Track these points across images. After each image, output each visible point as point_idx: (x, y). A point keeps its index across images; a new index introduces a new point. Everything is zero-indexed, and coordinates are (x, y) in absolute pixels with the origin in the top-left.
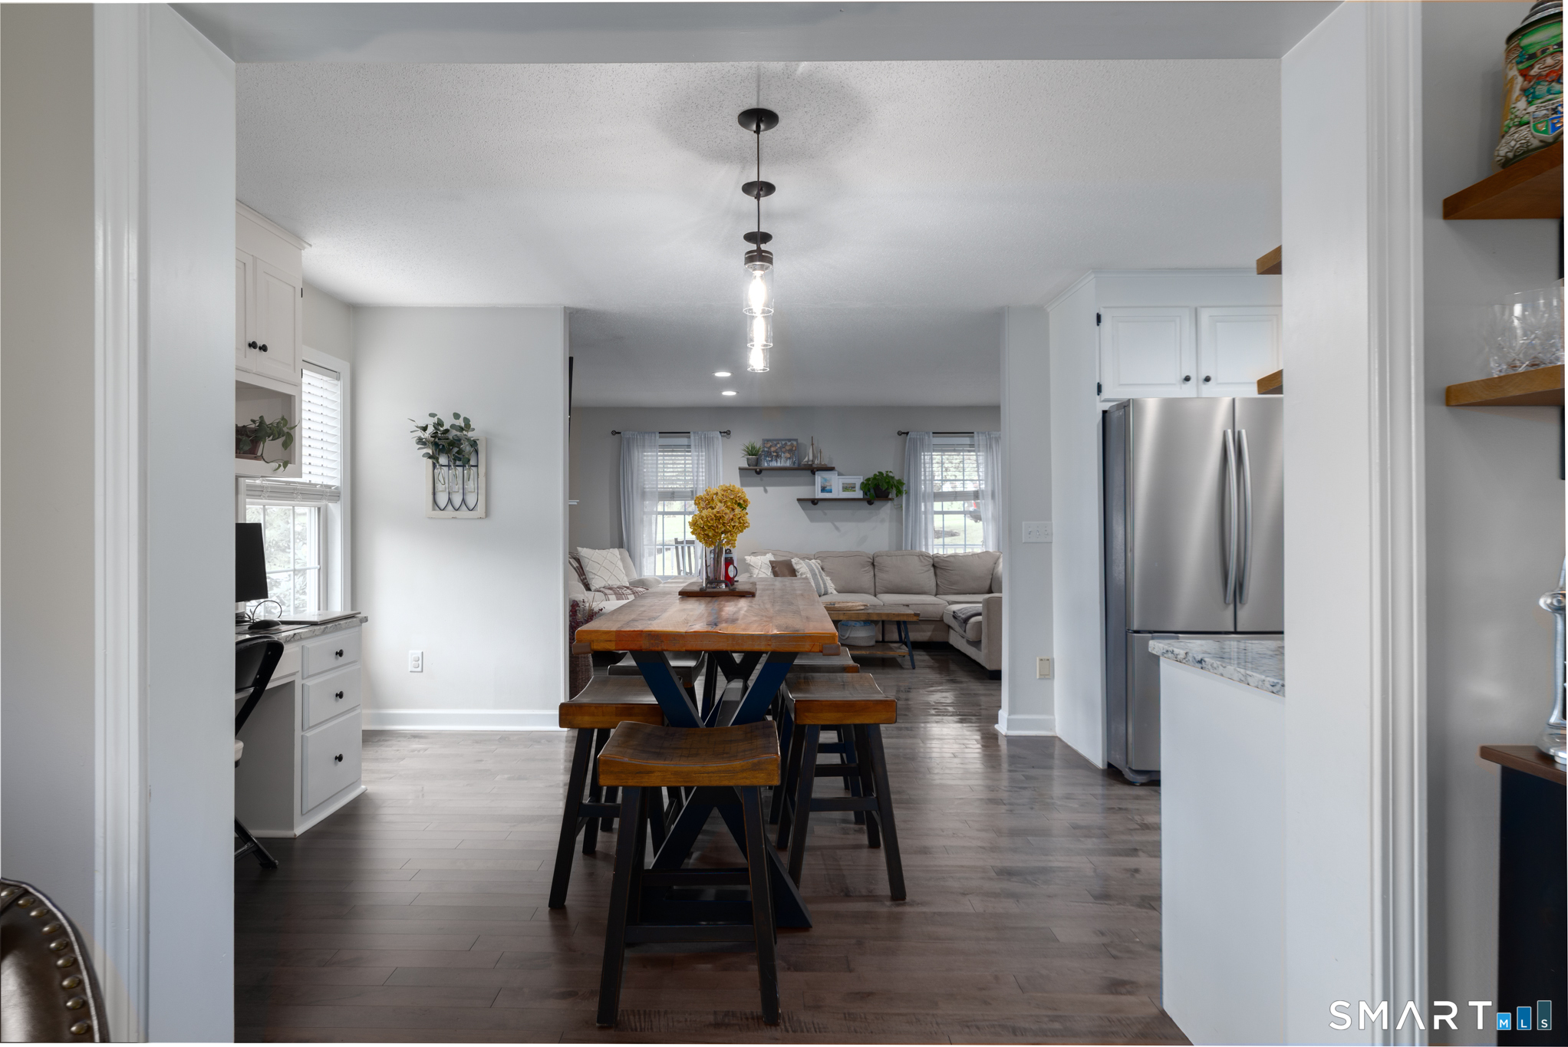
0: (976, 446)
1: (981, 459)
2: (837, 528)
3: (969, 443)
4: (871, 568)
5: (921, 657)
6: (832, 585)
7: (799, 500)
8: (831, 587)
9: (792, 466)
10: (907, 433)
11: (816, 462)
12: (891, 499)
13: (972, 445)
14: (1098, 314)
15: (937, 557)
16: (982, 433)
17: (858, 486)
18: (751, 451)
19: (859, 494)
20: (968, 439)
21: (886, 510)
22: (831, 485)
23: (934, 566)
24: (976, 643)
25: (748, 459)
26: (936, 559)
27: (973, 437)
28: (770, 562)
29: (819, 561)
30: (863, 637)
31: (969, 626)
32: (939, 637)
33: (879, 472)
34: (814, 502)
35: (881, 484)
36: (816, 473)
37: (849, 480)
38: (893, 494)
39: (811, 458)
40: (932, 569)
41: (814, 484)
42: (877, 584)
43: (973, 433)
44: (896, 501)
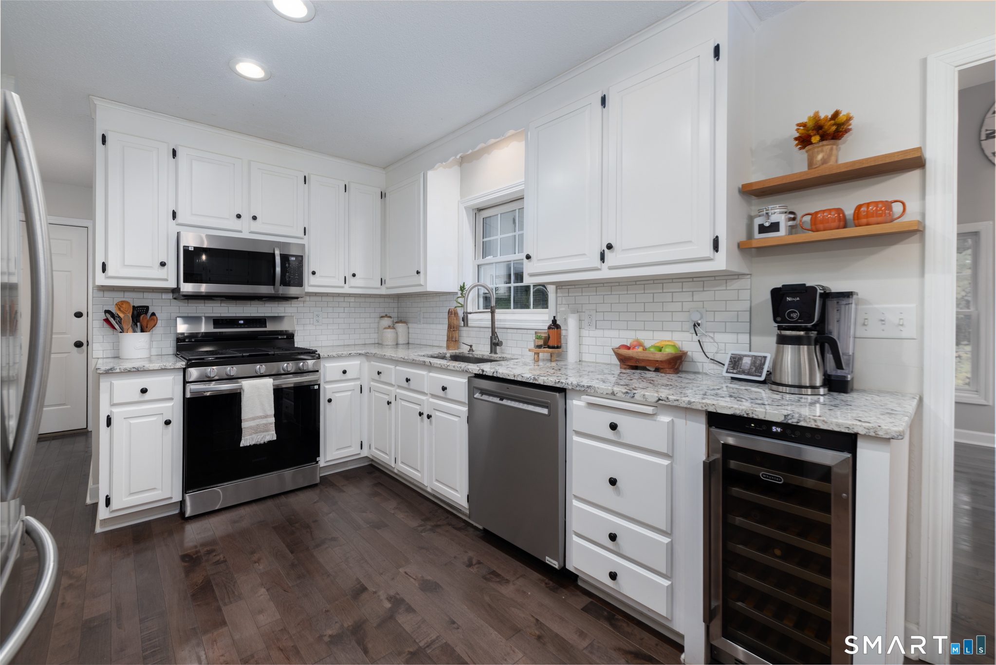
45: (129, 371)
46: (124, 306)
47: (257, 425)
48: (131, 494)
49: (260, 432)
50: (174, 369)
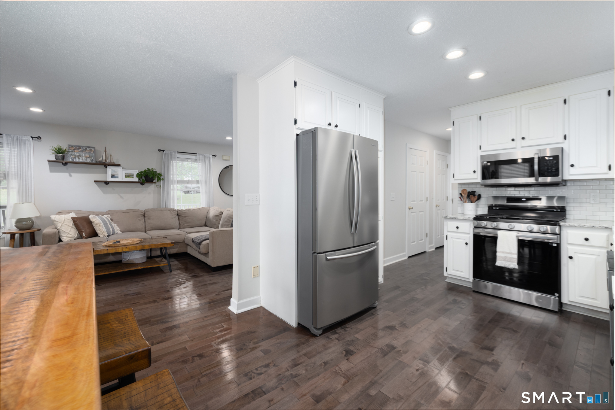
0: (198, 160)
1: (200, 165)
2: (122, 197)
3: (194, 158)
4: (143, 218)
5: (174, 263)
6: (118, 228)
7: (95, 181)
8: (117, 230)
9: (91, 162)
10: (164, 151)
11: (108, 161)
12: (154, 183)
13: (196, 159)
14: (295, 81)
15: (180, 210)
16: (201, 154)
17: (135, 175)
18: (59, 151)
19: (136, 179)
20: (194, 156)
21: (151, 188)
22: (118, 174)
23: (178, 215)
24: (206, 254)
25: (56, 156)
26: (179, 212)
27: (197, 156)
28: (72, 218)
29: (109, 216)
30: (139, 258)
31: (201, 246)
32: (182, 250)
33: (148, 169)
34: (107, 183)
35: (149, 175)
36: (108, 167)
37: (130, 172)
38: (156, 180)
39: (104, 158)
40: (177, 216)
41: (107, 173)
42: (146, 226)
43: (197, 154)
44: (158, 184)
45: (452, 218)
46: (465, 191)
47: (505, 257)
48: (454, 270)
49: (507, 261)
50: (469, 220)
